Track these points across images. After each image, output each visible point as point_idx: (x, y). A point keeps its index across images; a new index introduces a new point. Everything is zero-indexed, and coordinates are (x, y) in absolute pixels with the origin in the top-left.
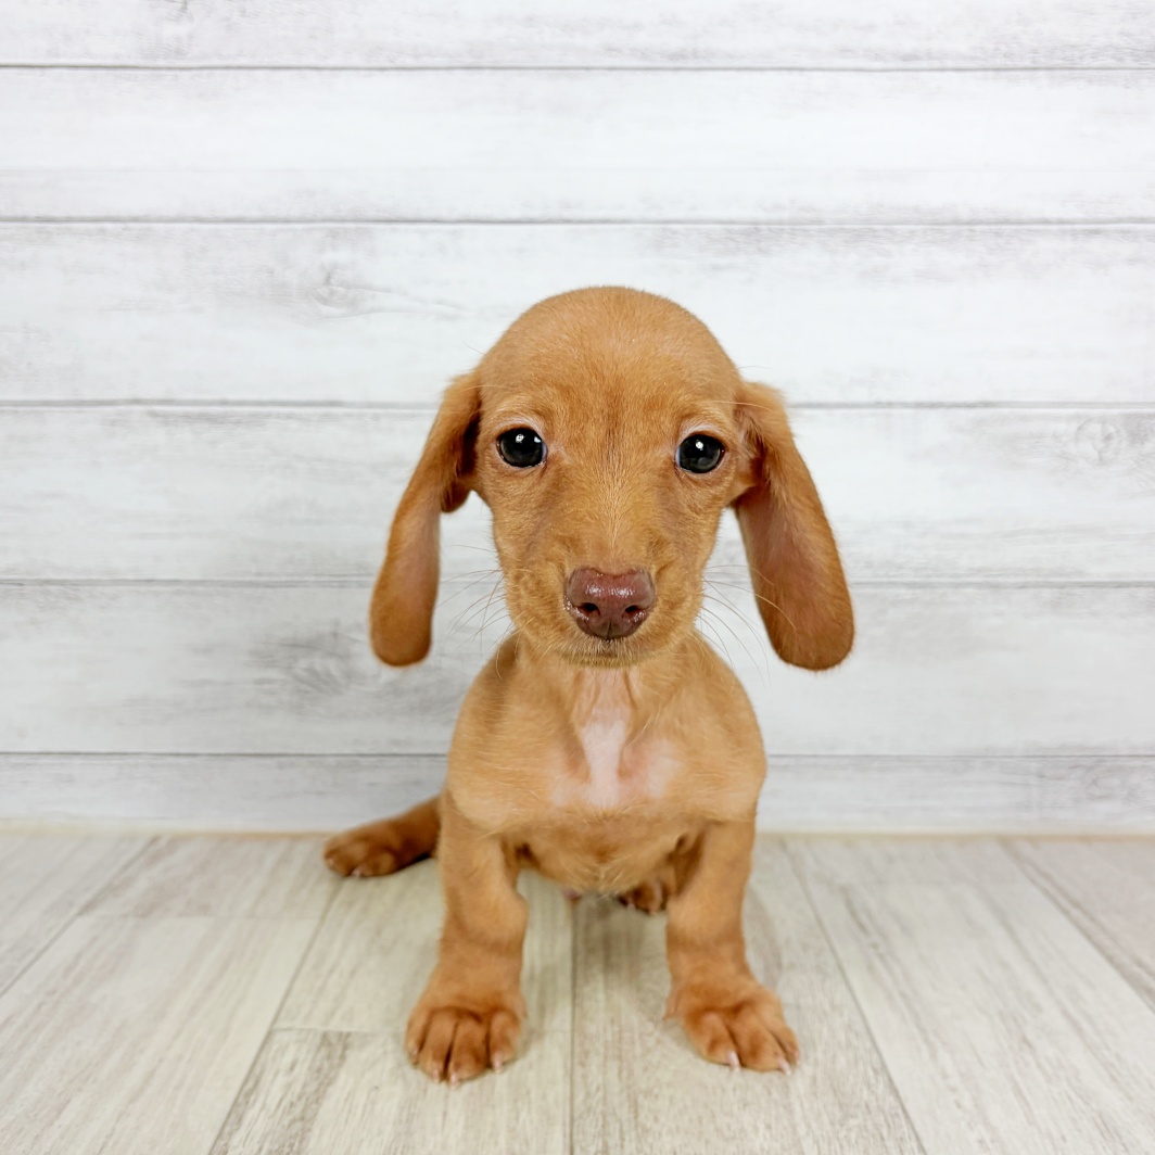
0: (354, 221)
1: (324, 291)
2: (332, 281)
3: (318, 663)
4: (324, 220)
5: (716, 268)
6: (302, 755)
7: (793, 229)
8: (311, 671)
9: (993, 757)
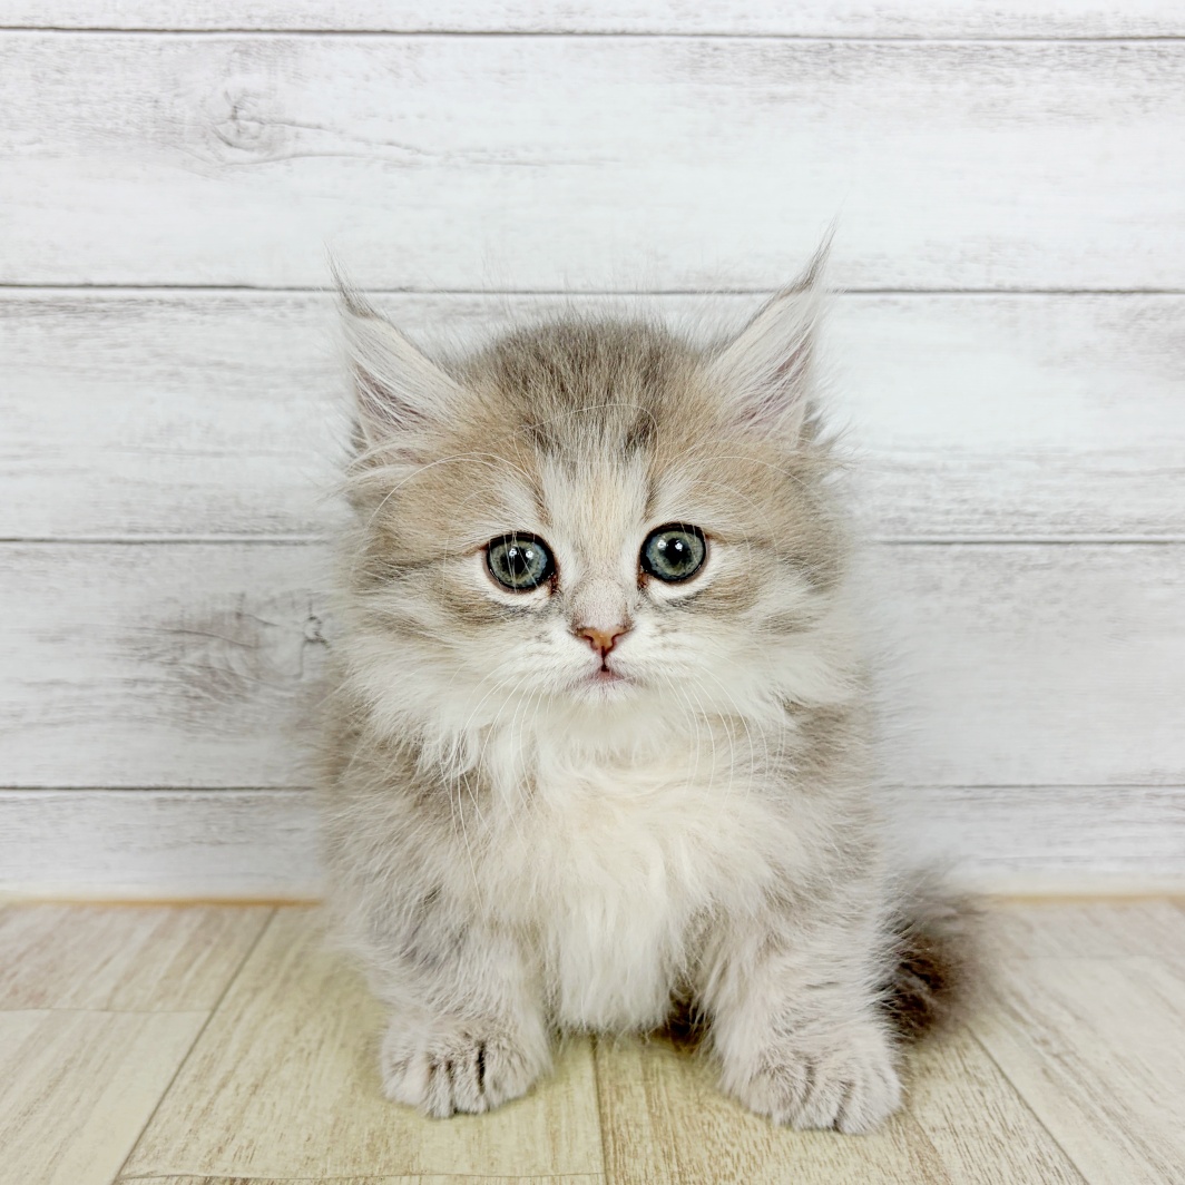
0: (272, 31)
1: (229, 129)
2: (241, 113)
3: (215, 655)
4: (230, 30)
5: (773, 98)
6: (190, 789)
7: (878, 46)
8: (206, 667)
9: (1160, 786)
